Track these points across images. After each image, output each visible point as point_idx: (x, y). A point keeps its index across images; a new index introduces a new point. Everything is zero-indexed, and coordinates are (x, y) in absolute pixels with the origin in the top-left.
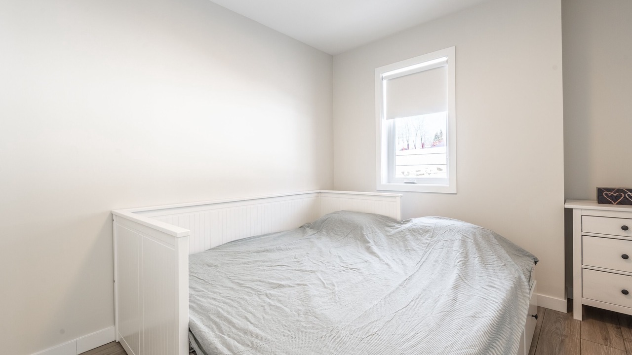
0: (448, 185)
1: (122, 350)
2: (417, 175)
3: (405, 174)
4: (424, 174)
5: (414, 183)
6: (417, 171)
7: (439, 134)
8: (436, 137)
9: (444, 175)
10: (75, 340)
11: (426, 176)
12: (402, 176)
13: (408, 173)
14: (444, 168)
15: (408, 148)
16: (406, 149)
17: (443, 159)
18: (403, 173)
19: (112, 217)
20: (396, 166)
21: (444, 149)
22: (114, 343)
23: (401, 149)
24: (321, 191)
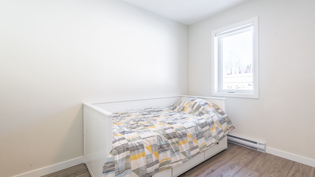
0: (253, 94)
1: (86, 168)
2: (237, 88)
3: (229, 87)
4: (240, 88)
5: (233, 92)
6: (236, 86)
7: (249, 66)
8: (248, 67)
9: (251, 88)
10: (67, 161)
11: (242, 89)
12: (228, 89)
13: (231, 87)
14: (252, 84)
15: (231, 73)
16: (230, 74)
17: (251, 79)
18: (228, 87)
19: (83, 106)
20: (223, 83)
21: (251, 74)
22: (83, 164)
23: (227, 74)
24: (182, 96)
